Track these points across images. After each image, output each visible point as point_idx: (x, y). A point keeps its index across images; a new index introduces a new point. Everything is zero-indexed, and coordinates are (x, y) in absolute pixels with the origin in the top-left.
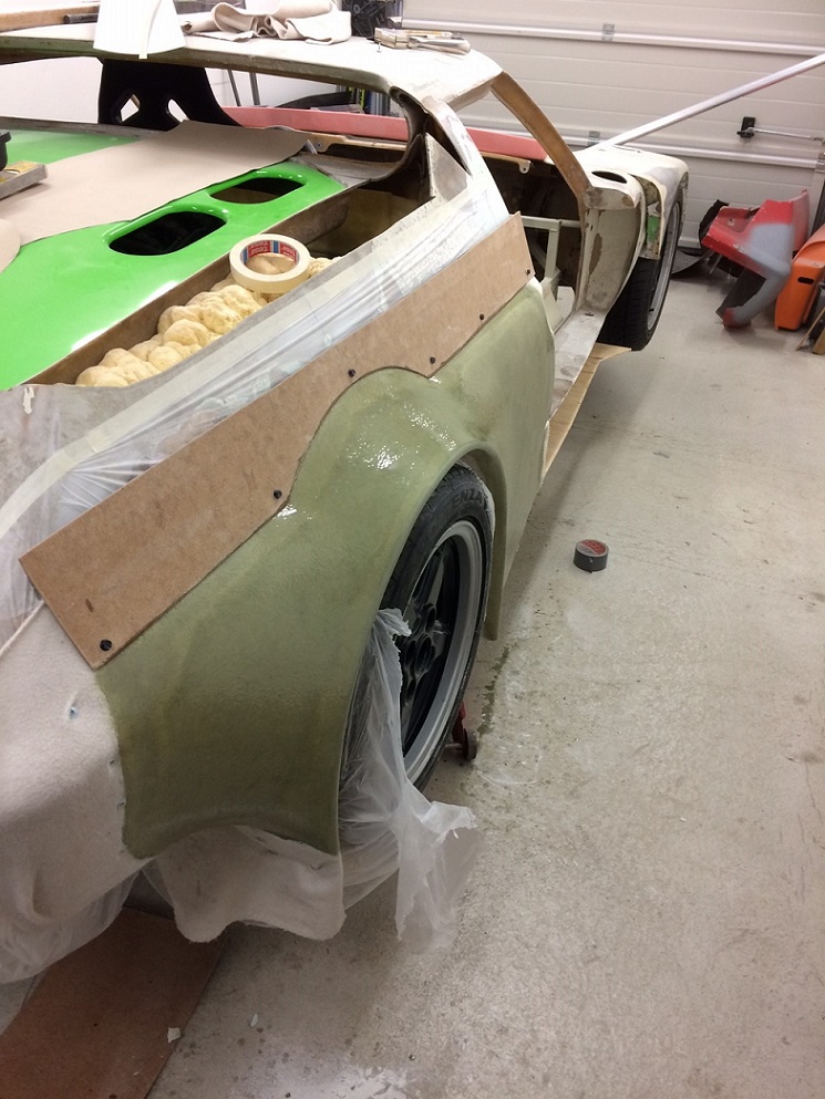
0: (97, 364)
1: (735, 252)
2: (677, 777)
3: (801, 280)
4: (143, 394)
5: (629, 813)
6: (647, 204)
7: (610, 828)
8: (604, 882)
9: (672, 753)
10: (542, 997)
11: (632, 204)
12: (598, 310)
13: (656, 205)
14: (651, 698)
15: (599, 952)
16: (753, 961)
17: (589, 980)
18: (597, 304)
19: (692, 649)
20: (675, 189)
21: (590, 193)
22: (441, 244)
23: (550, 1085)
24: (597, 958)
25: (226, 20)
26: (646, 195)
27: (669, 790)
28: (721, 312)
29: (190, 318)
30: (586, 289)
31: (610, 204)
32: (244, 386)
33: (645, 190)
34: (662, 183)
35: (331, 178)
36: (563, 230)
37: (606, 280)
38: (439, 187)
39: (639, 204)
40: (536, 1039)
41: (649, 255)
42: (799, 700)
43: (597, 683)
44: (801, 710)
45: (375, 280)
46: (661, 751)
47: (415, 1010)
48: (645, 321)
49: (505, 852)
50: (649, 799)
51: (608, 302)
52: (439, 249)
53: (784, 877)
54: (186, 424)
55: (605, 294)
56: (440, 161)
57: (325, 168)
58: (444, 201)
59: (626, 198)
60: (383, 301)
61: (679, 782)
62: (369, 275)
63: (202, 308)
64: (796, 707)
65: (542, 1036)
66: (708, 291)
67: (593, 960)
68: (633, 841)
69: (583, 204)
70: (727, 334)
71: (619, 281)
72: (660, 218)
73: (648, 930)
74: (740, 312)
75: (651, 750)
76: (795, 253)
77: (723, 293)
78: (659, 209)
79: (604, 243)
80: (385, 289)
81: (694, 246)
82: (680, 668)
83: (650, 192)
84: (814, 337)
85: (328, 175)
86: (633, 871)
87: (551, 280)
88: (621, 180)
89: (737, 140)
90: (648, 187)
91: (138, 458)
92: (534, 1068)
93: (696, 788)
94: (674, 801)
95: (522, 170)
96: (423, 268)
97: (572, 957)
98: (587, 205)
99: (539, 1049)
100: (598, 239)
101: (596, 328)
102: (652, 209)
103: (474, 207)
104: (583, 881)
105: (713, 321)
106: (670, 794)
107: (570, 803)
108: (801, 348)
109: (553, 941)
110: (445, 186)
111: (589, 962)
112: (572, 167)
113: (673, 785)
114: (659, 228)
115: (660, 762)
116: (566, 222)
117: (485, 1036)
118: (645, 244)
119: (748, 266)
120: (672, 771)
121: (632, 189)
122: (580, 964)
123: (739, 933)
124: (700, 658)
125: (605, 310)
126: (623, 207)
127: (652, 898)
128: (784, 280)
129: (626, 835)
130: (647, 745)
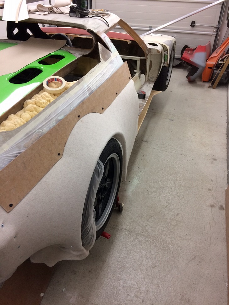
0: (6, 120)
1: (190, 61)
2: (177, 213)
3: (209, 68)
4: (18, 132)
5: (164, 225)
6: (164, 51)
7: (159, 229)
8: (158, 245)
9: (175, 207)
10: (141, 278)
11: (160, 52)
12: (152, 81)
13: (166, 51)
14: (170, 191)
15: (157, 265)
16: (198, 264)
17: (154, 272)
18: (151, 80)
19: (180, 176)
20: (172, 46)
21: (148, 50)
22: (104, 74)
23: (144, 303)
24: (156, 266)
25: (40, 8)
26: (164, 49)
27: (174, 217)
28: (187, 77)
29: (32, 104)
30: (148, 76)
31: (153, 52)
32: (48, 125)
33: (163, 48)
34: (168, 45)
35: (72, 55)
36: (141, 60)
37: (154, 73)
38: (102, 58)
39: (162, 52)
40: (140, 290)
41: (165, 65)
42: (209, 190)
43: (155, 188)
44: (210, 192)
45: (85, 88)
46: (172, 206)
47: (107, 284)
48: (165, 83)
49: (131, 238)
50: (169, 220)
51: (154, 79)
52: (103, 76)
53: (206, 240)
54: (31, 138)
55: (154, 77)
56: (103, 50)
57: (71, 51)
58: (104, 62)
59: (158, 51)
60: (87, 94)
61: (177, 215)
62: (83, 87)
63: (36, 100)
64: (208, 192)
65: (141, 289)
66: (184, 71)
67: (155, 267)
68: (165, 232)
69: (146, 53)
70: (189, 84)
71: (157, 73)
72: (168, 55)
73: (170, 257)
74: (192, 78)
75: (170, 206)
76: (207, 60)
77: (188, 71)
78: (167, 53)
79: (153, 63)
80: (87, 91)
81: (179, 58)
82: (177, 182)
83: (165, 48)
84: (213, 84)
85: (71, 54)
86: (165, 241)
87: (138, 74)
88: (156, 45)
89: (190, 27)
90: (164, 47)
91: (18, 151)
92: (140, 298)
93: (182, 216)
94: (176, 220)
95: (128, 43)
96: (99, 82)
97: (149, 266)
98: (147, 53)
99: (141, 293)
100: (151, 62)
101: (151, 87)
102: (165, 53)
103: (113, 62)
104: (152, 245)
105: (185, 80)
106: (175, 218)
107: (148, 223)
108: (209, 87)
109: (144, 263)
110: (104, 57)
111: (154, 267)
112: (142, 43)
113: (176, 216)
114: (168, 58)
115: (172, 209)
116: (142, 58)
117: (126, 290)
118: (164, 62)
119: (194, 65)
120: (175, 212)
121: (159, 48)
122: (152, 268)
123: (194, 257)
124: (183, 179)
125: (154, 81)
126: (157, 53)
127: (170, 248)
128: (204, 68)
129: (163, 231)
130: (169, 205)
